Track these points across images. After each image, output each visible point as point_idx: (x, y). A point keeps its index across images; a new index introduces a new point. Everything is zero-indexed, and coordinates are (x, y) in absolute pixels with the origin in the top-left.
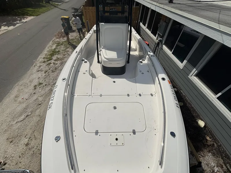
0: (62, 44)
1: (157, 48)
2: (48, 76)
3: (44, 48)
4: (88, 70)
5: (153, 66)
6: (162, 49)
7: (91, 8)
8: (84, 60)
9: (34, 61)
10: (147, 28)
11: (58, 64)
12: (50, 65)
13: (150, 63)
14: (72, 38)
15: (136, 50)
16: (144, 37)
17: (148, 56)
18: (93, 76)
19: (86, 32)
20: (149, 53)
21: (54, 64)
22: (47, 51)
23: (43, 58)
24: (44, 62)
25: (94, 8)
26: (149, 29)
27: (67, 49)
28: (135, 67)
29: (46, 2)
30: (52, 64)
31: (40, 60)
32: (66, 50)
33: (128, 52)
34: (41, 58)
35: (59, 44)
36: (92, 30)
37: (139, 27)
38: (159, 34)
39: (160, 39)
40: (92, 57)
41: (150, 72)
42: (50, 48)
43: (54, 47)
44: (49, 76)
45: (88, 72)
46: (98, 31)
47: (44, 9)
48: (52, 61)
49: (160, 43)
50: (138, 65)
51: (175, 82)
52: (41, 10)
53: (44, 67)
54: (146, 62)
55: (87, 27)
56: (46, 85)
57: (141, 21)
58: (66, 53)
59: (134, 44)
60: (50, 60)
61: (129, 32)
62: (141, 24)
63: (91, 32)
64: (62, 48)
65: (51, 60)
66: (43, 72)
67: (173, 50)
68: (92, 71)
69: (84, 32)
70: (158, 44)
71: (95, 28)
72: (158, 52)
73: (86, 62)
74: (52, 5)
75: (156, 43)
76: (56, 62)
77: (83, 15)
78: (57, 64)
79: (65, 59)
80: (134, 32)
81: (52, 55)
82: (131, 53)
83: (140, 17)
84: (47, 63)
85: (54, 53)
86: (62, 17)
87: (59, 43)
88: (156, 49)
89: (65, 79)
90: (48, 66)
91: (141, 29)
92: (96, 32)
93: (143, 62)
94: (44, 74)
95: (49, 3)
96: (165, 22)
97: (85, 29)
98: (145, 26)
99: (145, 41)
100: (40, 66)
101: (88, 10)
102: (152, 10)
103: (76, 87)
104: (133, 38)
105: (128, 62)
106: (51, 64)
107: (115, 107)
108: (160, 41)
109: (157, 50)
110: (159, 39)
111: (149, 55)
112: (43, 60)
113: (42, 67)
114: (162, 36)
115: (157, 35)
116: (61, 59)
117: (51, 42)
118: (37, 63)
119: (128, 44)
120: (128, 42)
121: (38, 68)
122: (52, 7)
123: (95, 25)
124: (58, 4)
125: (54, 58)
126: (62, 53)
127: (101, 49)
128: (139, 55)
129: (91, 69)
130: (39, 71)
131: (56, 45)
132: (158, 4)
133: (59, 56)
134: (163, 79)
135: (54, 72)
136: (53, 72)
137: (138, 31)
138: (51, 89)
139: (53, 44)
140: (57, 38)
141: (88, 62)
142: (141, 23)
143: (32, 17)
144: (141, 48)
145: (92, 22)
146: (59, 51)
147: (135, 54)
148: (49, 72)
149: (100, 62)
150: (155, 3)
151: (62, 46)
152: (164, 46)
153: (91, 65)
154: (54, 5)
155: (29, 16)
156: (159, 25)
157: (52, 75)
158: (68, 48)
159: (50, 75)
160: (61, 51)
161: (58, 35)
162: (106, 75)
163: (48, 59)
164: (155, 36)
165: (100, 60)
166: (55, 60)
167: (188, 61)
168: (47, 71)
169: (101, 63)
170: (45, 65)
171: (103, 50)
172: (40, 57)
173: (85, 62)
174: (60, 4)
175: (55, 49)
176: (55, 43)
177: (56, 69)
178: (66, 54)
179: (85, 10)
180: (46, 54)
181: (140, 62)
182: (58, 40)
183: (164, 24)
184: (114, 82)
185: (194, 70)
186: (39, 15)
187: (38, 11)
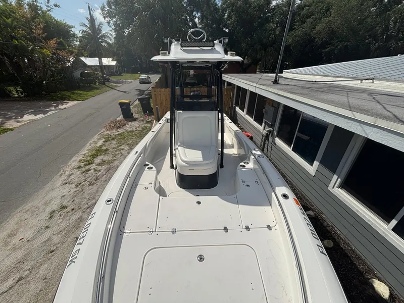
0: (113, 139)
1: (267, 142)
2: (80, 192)
3: (84, 146)
4: (153, 183)
5: (264, 172)
7: (163, 90)
9: (62, 167)
10: (247, 114)
11: (102, 171)
12: (88, 173)
13: (258, 167)
14: (132, 129)
15: (233, 147)
16: (243, 127)
18: (161, 192)
20: (254, 152)
21: (95, 170)
22: (88, 150)
23: (79, 162)
24: (79, 168)
25: (168, 91)
26: (249, 115)
27: (121, 146)
28: (235, 174)
29: (101, 84)
30: (92, 171)
31: (73, 164)
32: (120, 148)
33: (220, 150)
34: (75, 161)
35: (108, 139)
36: (164, 118)
37: (234, 115)
38: (266, 123)
39: (269, 129)
40: (162, 158)
41: (259, 183)
42: (93, 145)
43: (100, 143)
44: (82, 193)
45: (153, 185)
46: (172, 121)
47: (96, 91)
48: (93, 166)
49: (270, 135)
50: (238, 172)
51: (308, 199)
52: (90, 93)
53: (77, 176)
54: (250, 165)
55: (155, 113)
56: (73, 210)
57: (237, 104)
58: (119, 152)
59: (229, 138)
60: (89, 164)
61: (220, 121)
62: (238, 109)
63: (161, 121)
64: (114, 144)
65: (91, 165)
66: (73, 186)
67: (292, 145)
68: (160, 183)
69: (152, 120)
70: (267, 137)
71: (168, 115)
72: (270, 149)
73: (151, 168)
74: (108, 87)
75: (263, 135)
76: (100, 168)
77: (151, 98)
78: (100, 171)
79: (116, 163)
80: (227, 120)
81: (95, 156)
82: (225, 151)
83: (234, 99)
84: (84, 169)
85: (99, 152)
86: (120, 101)
87: (109, 137)
88: (265, 143)
89: (110, 201)
90: (84, 174)
91: (238, 115)
92: (169, 121)
93: (247, 166)
94: (75, 190)
95: (105, 84)
96: (273, 106)
97: (153, 116)
98: (243, 111)
99: (246, 132)
100: (70, 175)
101: (160, 93)
102: (251, 92)
103: (129, 214)
104: (226, 129)
105: (221, 166)
106: (90, 172)
107: (201, 256)
108: (270, 131)
109: (266, 146)
110: (267, 130)
111: (254, 155)
112: (76, 164)
113: (73, 177)
114: (272, 125)
115: (263, 124)
116: (109, 163)
117: (97, 136)
118: (67, 169)
119: (220, 138)
120: (220, 135)
121: (66, 178)
122: (108, 89)
123: (169, 112)
124: (116, 86)
125: (98, 160)
126: (113, 152)
127: (177, 147)
128: (239, 154)
130: (66, 183)
131: (104, 140)
132: (258, 86)
133: (106, 158)
134: (285, 196)
135: (93, 184)
136: (90, 185)
137: (234, 119)
138: (81, 217)
139: (100, 139)
140: (107, 130)
141: (154, 169)
142: (237, 107)
143: (76, 102)
144: (241, 144)
145: (164, 107)
146: (107, 150)
147: (231, 153)
148: (83, 185)
149: (174, 167)
150: (255, 85)
151: (114, 142)
152: (276, 138)
153: (158, 172)
154: (111, 87)
155: (72, 101)
156: (264, 110)
157: (89, 190)
158: (123, 144)
159: (84, 191)
160: (111, 150)
161: (110, 126)
162: (184, 189)
163: (87, 163)
164: (261, 125)
165: (174, 163)
166: (99, 165)
167: (320, 162)
168: (80, 184)
169: (176, 168)
170: (78, 172)
171: (180, 148)
172: (73, 159)
173: (148, 168)
174: (119, 85)
175: (101, 146)
176: (104, 138)
177: (97, 179)
178: (118, 154)
179: (155, 93)
180: (84, 155)
181: (241, 166)
182: (108, 132)
183: (272, 108)
184: (199, 203)
185: (335, 177)
186: (86, 99)
187: (86, 95)
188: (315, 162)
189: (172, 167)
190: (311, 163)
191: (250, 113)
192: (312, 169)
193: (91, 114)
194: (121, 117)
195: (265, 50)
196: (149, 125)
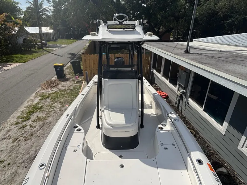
0: (48, 97)
1: (181, 102)
2: (16, 147)
3: (22, 103)
4: (81, 145)
6: (188, 103)
7: (92, 55)
8: (77, 127)
9: (2, 123)
10: (163, 76)
11: (37, 127)
12: (25, 128)
14: (64, 88)
15: (151, 107)
17: (170, 120)
19: (84, 81)
20: (170, 115)
21: (31, 127)
22: (26, 107)
23: (17, 118)
24: (17, 124)
25: (96, 56)
26: (165, 77)
27: (54, 104)
28: (153, 135)
29: (39, 48)
30: (28, 127)
31: (12, 121)
32: (54, 105)
33: (141, 110)
34: (13, 117)
35: (44, 97)
36: (92, 81)
37: (152, 77)
38: (179, 85)
39: (183, 91)
40: (89, 118)
42: (30, 103)
43: (37, 100)
44: (18, 148)
45: (81, 147)
46: (99, 84)
47: (35, 54)
48: (29, 122)
49: (184, 96)
50: (157, 133)
52: (29, 56)
53: (15, 132)
54: (168, 127)
55: (84, 75)
56: (9, 164)
57: (154, 68)
58: (52, 110)
59: (148, 99)
60: (26, 121)
61: (140, 83)
63: (89, 84)
64: (48, 101)
65: (28, 121)
66: (11, 141)
67: (204, 106)
68: (87, 143)
69: (81, 80)
70: (181, 97)
71: (96, 78)
73: (80, 130)
74: (45, 50)
75: (177, 95)
76: (35, 124)
77: (82, 61)
78: (35, 127)
79: (50, 119)
80: (146, 83)
81: (31, 113)
82: (145, 111)
83: (152, 64)
84: (21, 125)
85: (35, 109)
86: (55, 64)
87: (44, 96)
88: (179, 103)
89: (43, 165)
90: (21, 130)
91: (155, 77)
92: (97, 84)
93: (165, 128)
94: (12, 145)
95: (43, 49)
96: (185, 72)
97: (83, 77)
100: (9, 131)
101: (89, 58)
102: (166, 59)
104: (145, 90)
105: (142, 126)
106: (26, 128)
108: (183, 93)
109: (181, 104)
110: (181, 91)
111: (171, 118)
112: (14, 120)
113: (11, 132)
114: (185, 87)
115: (177, 86)
116: (43, 119)
117: (34, 94)
118: (7, 125)
119: (140, 98)
120: (140, 95)
121: (5, 133)
122: (45, 52)
123: (96, 76)
124: (52, 50)
125: (33, 117)
126: (47, 109)
127: (102, 109)
128: (157, 114)
129: (86, 140)
130: (5, 139)
131: (40, 98)
133: (41, 115)
134: (200, 162)
135: (28, 140)
136: (25, 140)
137: (152, 82)
138: (16, 171)
139: (36, 97)
140: (43, 89)
142: (154, 70)
143: (18, 64)
144: (158, 105)
145: (92, 70)
146: (42, 107)
147: (150, 113)
148: (20, 140)
149: (100, 127)
150: (169, 54)
151: (48, 100)
152: (189, 99)
153: (86, 132)
154: (48, 50)
155: (14, 63)
156: (178, 75)
157: (24, 145)
158: (56, 102)
159: (20, 146)
160: (45, 107)
161: (46, 85)
162: (108, 149)
163: (24, 119)
165: (100, 123)
166: (34, 121)
168: (17, 139)
169: (101, 129)
170: (16, 128)
171: (105, 111)
172: (12, 116)
173: (77, 130)
174: (55, 49)
175: (37, 104)
176: (39, 96)
177: (32, 135)
178: (51, 111)
179: (85, 58)
180: (22, 112)
181: (159, 128)
182: (43, 91)
183: (184, 74)
184: (122, 166)
185: (244, 138)
186: (26, 61)
187: (27, 58)
188: (224, 122)
189: (98, 127)
190: (221, 124)
191: (165, 75)
192: (222, 128)
193: (30, 75)
194: (55, 78)
195: (177, 22)
196: (79, 85)
